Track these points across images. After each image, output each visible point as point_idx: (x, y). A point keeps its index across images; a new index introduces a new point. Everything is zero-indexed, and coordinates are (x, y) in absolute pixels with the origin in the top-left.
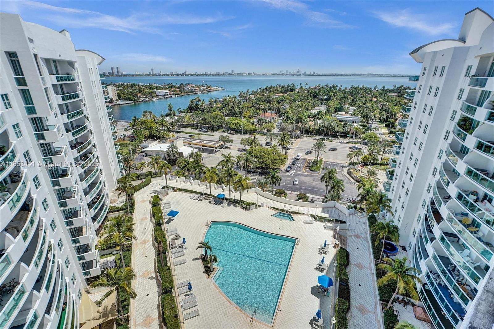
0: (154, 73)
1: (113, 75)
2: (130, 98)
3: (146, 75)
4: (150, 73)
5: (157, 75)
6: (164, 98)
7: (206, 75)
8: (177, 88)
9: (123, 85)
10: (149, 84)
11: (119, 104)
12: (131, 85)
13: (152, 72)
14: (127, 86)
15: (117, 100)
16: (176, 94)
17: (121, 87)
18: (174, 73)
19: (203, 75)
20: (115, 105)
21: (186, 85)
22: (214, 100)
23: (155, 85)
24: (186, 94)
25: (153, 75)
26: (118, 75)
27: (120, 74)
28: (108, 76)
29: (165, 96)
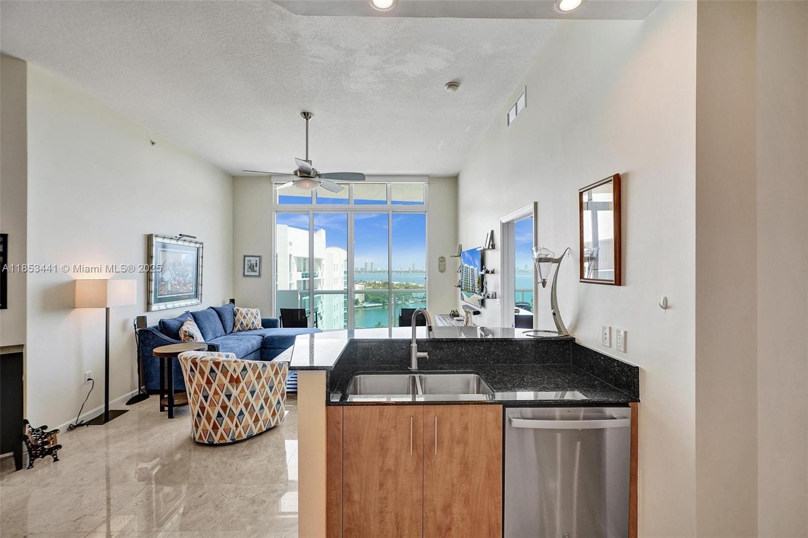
0: (415, 269)
1: (365, 272)
2: (379, 300)
3: (404, 272)
4: (410, 269)
5: (418, 272)
6: (422, 301)
9: (375, 283)
10: (405, 283)
11: (364, 307)
12: (384, 284)
13: (413, 268)
14: (379, 284)
15: (363, 302)
17: (371, 285)
20: (359, 308)
23: (414, 284)
25: (413, 272)
26: (371, 272)
27: (374, 270)
28: (360, 272)
29: (423, 299)
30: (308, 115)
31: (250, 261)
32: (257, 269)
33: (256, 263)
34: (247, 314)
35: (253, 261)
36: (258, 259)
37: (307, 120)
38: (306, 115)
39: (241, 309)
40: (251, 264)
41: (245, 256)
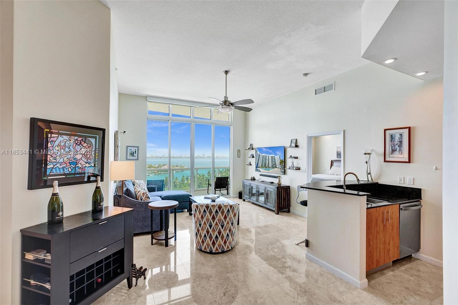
7: (181, 158)
8: (156, 168)
16: (153, 173)
18: (154, 156)
19: (179, 157)
21: (163, 165)
22: (186, 177)
24: (162, 173)
30: (228, 72)
31: (131, 149)
32: (136, 155)
33: (135, 151)
34: (140, 184)
35: (133, 150)
36: (137, 148)
37: (226, 75)
38: (227, 72)
39: (136, 181)
40: (132, 152)
41: (127, 147)
